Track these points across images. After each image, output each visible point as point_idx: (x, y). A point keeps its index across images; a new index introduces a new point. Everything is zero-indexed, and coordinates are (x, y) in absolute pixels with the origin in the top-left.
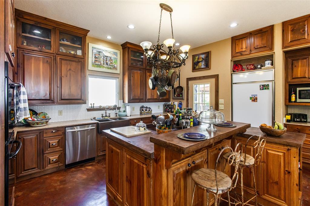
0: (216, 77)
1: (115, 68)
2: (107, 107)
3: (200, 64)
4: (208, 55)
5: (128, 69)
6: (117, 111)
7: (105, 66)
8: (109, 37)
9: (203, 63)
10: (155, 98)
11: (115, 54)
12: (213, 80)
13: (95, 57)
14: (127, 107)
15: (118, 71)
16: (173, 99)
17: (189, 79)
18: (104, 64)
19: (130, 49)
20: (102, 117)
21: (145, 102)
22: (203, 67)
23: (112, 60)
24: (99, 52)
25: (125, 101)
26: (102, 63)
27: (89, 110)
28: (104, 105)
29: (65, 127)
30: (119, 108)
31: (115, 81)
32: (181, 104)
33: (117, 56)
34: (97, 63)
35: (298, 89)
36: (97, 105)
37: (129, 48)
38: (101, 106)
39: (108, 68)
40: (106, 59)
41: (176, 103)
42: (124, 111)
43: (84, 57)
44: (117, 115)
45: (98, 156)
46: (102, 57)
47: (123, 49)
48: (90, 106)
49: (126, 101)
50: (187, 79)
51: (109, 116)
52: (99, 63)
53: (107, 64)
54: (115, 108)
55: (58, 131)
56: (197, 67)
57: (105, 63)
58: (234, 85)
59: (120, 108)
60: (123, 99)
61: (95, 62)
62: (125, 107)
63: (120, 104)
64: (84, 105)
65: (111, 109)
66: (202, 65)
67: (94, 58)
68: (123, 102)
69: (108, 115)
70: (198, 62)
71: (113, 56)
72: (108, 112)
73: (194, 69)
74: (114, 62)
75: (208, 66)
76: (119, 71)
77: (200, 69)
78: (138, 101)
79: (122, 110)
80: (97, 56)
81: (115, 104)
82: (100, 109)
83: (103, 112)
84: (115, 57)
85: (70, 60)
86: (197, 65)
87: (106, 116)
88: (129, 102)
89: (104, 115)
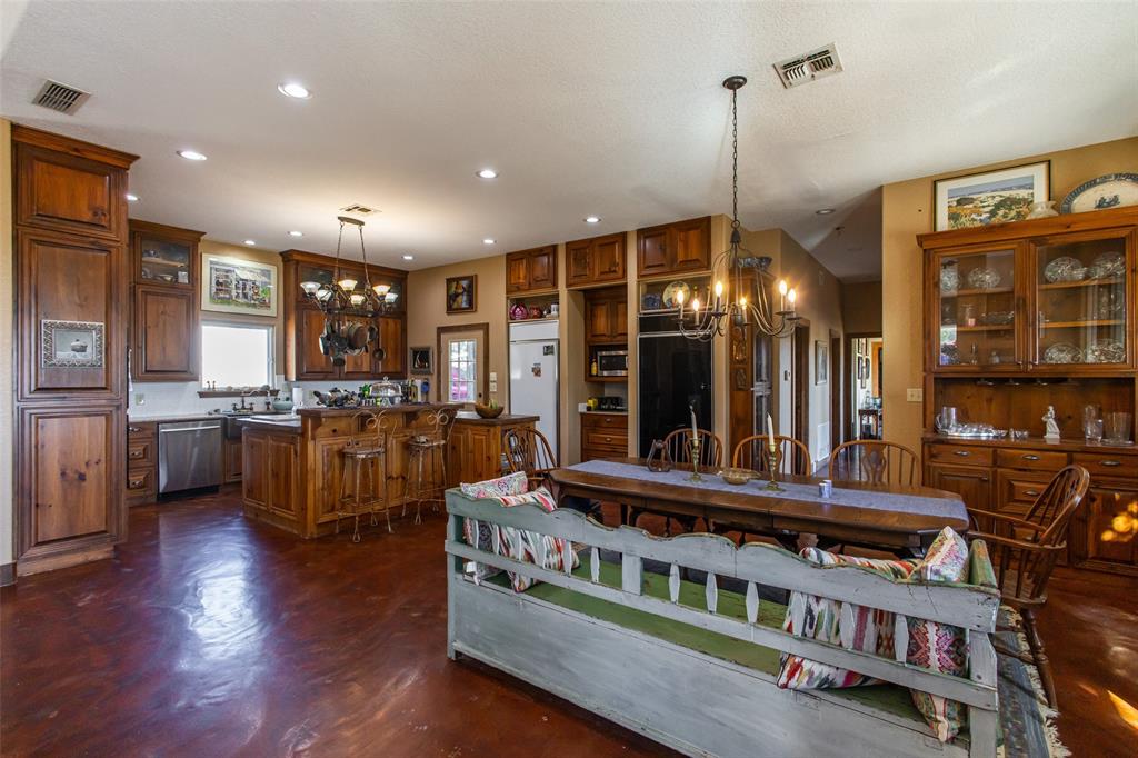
0: (485, 327)
1: (264, 304)
2: (246, 390)
3: (459, 299)
4: (472, 280)
5: (297, 308)
6: (271, 399)
7: (243, 301)
8: (250, 243)
9: (465, 298)
10: (365, 370)
11: (266, 273)
12: (481, 333)
13: (218, 283)
14: (295, 390)
15: (272, 312)
16: (413, 373)
17: (442, 330)
18: (237, 296)
19: (301, 264)
20: (235, 409)
21: (340, 379)
22: (464, 305)
23: (257, 287)
24: (227, 271)
25: (289, 376)
26: (234, 294)
27: (202, 395)
28: (237, 384)
29: (158, 423)
30: (275, 393)
31: (265, 331)
32: (427, 384)
33: (269, 278)
34: (222, 295)
35: (599, 354)
36: (221, 385)
37: (297, 262)
38: (230, 388)
39: (248, 305)
40: (244, 285)
41: (418, 383)
42: (287, 399)
43: (193, 285)
44: (271, 407)
45: (226, 484)
46: (235, 283)
47: (283, 261)
48: (205, 386)
49: (293, 377)
50: (439, 328)
51: (252, 409)
52: (227, 296)
53: (245, 296)
54: (264, 392)
55: (144, 429)
56: (455, 306)
57: (241, 295)
58: (512, 346)
59: (278, 391)
60: (286, 372)
61: (216, 293)
62: (291, 391)
63: (278, 383)
64: (191, 384)
65: (255, 394)
66: (463, 301)
67: (214, 284)
68: (286, 379)
69: (247, 406)
70: (457, 295)
71: (260, 279)
72: (248, 400)
73: (450, 310)
74: (263, 292)
75: (472, 306)
76: (274, 309)
77: (460, 310)
78: (322, 376)
79: (282, 395)
80: (221, 280)
81: (266, 383)
82: (229, 393)
83: (237, 400)
84: (265, 279)
85: (163, 295)
86: (454, 301)
87: (243, 408)
88: (298, 379)
89: (239, 406)
